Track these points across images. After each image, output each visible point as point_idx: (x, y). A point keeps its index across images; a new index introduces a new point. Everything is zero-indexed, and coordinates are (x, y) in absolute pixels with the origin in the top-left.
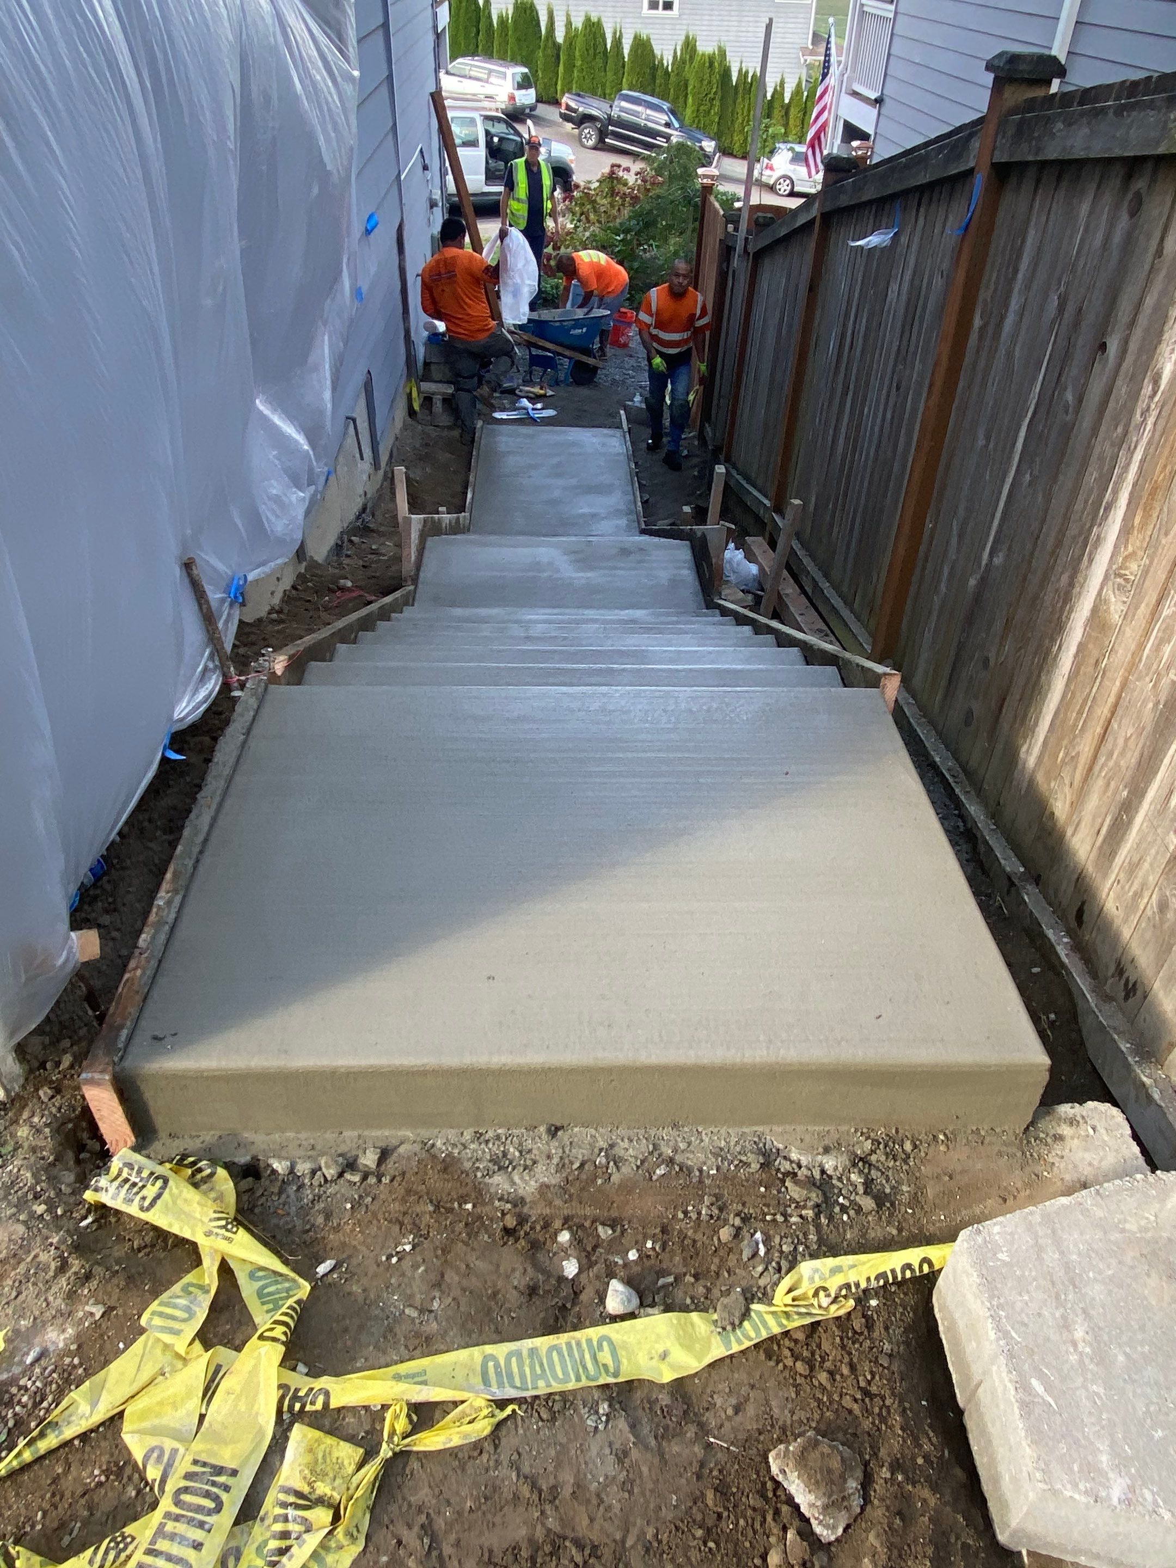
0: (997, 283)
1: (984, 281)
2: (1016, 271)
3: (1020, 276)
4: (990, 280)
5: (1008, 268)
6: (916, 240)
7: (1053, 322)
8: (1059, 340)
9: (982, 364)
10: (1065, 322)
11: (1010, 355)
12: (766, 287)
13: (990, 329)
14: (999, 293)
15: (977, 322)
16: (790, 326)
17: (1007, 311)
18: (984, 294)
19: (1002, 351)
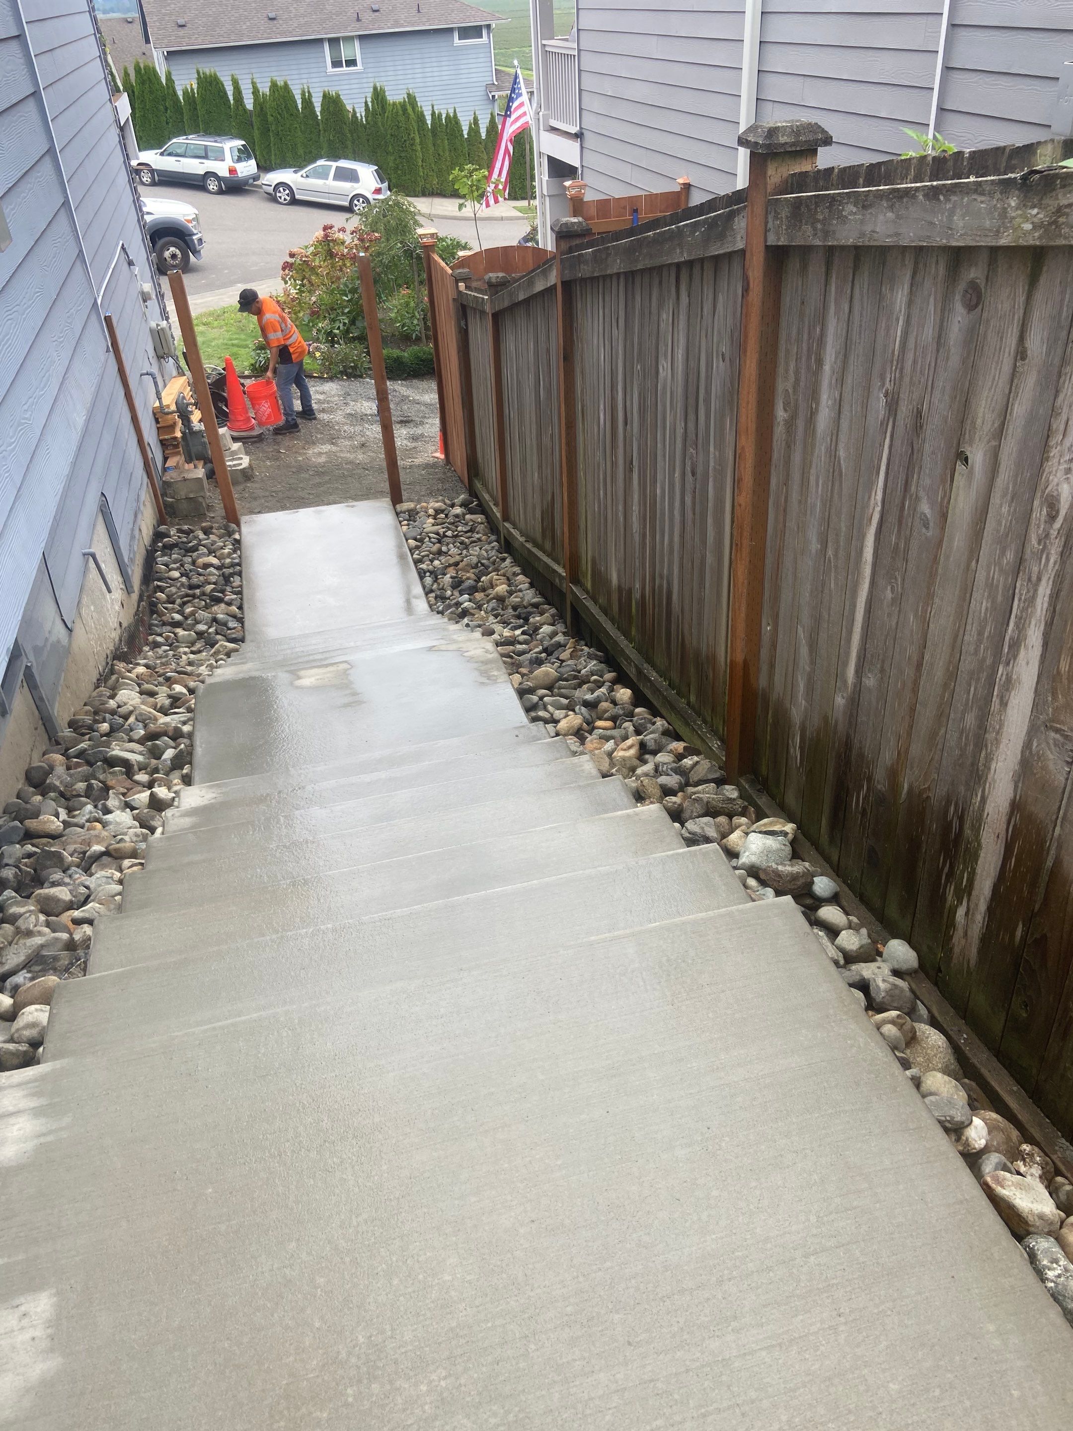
0: (797, 372)
1: (781, 370)
2: (820, 362)
3: (827, 368)
4: (787, 371)
5: (809, 358)
6: (683, 318)
7: (884, 424)
8: (898, 443)
9: (797, 458)
10: (900, 422)
11: (833, 454)
12: (512, 348)
13: (800, 424)
14: (802, 384)
15: (781, 414)
16: (549, 391)
17: (818, 404)
18: (783, 385)
19: (821, 449)
